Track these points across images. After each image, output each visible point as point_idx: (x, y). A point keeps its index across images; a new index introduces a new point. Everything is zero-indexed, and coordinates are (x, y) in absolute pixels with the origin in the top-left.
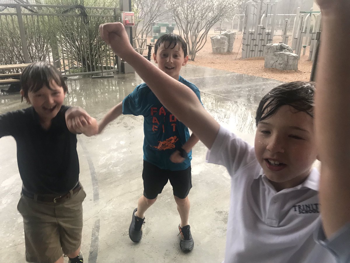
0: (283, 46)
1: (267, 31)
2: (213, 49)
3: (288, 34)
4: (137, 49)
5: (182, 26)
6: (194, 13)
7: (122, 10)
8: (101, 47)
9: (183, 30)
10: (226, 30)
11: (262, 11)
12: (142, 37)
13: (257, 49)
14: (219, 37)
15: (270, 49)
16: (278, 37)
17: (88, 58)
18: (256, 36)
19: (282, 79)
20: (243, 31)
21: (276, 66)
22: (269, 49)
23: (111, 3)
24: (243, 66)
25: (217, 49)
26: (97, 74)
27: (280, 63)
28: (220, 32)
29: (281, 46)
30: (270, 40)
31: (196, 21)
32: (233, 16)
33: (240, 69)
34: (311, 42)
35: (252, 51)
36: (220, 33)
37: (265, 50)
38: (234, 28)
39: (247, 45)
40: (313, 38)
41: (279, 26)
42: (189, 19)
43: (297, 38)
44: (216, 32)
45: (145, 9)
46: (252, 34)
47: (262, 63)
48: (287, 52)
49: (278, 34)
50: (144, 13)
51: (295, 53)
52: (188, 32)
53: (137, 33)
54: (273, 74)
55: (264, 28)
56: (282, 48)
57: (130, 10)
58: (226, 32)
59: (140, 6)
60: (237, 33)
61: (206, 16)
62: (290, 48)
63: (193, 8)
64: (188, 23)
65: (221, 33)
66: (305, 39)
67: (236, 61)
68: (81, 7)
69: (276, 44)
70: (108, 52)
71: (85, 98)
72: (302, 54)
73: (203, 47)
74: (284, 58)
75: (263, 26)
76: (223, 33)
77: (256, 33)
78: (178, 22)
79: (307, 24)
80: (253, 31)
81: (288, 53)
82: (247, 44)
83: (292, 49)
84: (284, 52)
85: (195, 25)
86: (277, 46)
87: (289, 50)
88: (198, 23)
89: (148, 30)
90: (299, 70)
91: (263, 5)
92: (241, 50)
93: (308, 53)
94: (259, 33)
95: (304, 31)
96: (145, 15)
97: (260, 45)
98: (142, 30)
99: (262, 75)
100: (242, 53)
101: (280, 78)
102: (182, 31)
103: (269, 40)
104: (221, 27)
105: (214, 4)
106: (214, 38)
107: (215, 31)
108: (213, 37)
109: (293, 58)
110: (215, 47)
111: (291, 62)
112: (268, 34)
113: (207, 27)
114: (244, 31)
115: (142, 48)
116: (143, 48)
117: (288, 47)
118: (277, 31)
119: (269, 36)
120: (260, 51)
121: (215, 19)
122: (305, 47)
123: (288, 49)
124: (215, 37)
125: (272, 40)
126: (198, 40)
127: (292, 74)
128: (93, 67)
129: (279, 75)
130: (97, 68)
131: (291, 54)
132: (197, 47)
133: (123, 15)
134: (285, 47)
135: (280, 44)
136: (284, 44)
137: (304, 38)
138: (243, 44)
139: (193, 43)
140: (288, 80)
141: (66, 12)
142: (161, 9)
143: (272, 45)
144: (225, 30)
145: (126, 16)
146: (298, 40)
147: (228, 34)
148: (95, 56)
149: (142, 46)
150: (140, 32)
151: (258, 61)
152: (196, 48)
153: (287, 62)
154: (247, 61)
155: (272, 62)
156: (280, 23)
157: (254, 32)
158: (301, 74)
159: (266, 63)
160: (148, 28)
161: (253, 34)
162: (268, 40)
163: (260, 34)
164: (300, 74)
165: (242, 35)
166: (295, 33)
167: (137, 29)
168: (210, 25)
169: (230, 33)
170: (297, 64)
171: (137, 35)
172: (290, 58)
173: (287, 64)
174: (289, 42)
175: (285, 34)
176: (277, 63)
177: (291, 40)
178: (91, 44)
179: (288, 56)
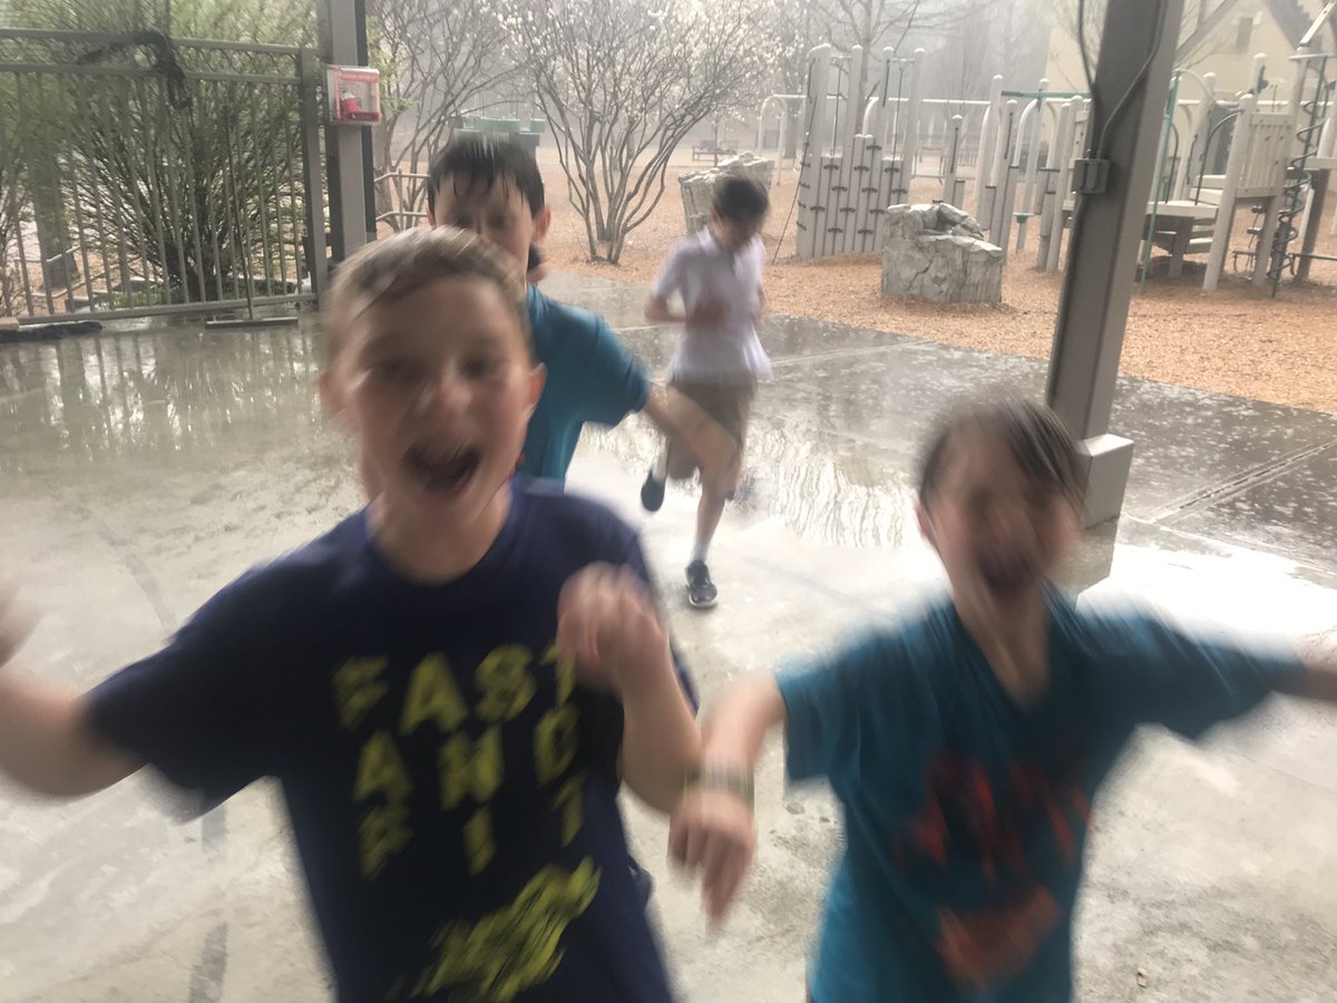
0: (945, 212)
1: (888, 158)
2: (690, 221)
3: (961, 171)
4: (393, 216)
5: (569, 135)
6: (617, 84)
7: (328, 58)
8: (243, 205)
9: (575, 147)
10: (735, 153)
11: (869, 86)
12: (414, 169)
13: (851, 224)
14: (710, 178)
15: (900, 225)
16: (927, 182)
17: (189, 246)
18: (846, 177)
19: (948, 335)
20: (799, 156)
21: (922, 286)
22: (897, 223)
23: (284, 30)
24: (802, 287)
26: (228, 312)
27: (936, 277)
28: (712, 157)
29: (940, 214)
30: (901, 192)
31: (623, 115)
32: (763, 96)
33: (792, 300)
34: (1043, 201)
35: (835, 230)
36: (713, 164)
37: (883, 229)
38: (765, 146)
39: (817, 209)
40: (1050, 189)
41: (929, 143)
42: (598, 107)
43: (994, 187)
44: (698, 160)
45: (424, 62)
46: (832, 167)
47: (872, 277)
48: (962, 235)
49: (926, 169)
50: (418, 75)
51: (990, 242)
52: (594, 155)
53: (395, 151)
54: (914, 318)
55: (875, 148)
56: (942, 221)
57: (363, 62)
58: (736, 158)
59: (403, 50)
60: (776, 165)
61: (662, 96)
62: (973, 220)
63: (612, 63)
64: (593, 119)
65: (716, 161)
66: (1024, 193)
67: (774, 268)
68: (160, 43)
69: (925, 207)
70: (274, 226)
71: (180, 410)
72: (1012, 246)
73: (650, 210)
74: (953, 260)
75: (874, 140)
76: (726, 161)
77: (847, 163)
78: (556, 117)
79: (1026, 138)
80: (838, 155)
81: (966, 240)
82: (813, 204)
83: (978, 225)
84: (950, 237)
85: (619, 130)
86: (924, 215)
87: (971, 231)
88: (632, 123)
89: (436, 142)
90: (1007, 302)
91: (872, 63)
92: (793, 229)
93: (1033, 244)
94: (857, 163)
95: (1016, 163)
96: (425, 84)
97: (862, 210)
98: (413, 143)
99: (875, 323)
100: (799, 238)
101: (938, 331)
102: (571, 150)
103: (894, 192)
104: (719, 140)
105: (691, 52)
106: (691, 180)
107: (696, 157)
108: (688, 178)
109: (982, 259)
110: (696, 213)
111: (976, 274)
112: (892, 169)
113: (666, 137)
114: (804, 157)
115: (412, 210)
116: (419, 210)
117: (964, 218)
118: (921, 161)
119: (897, 176)
120: (864, 232)
121: (696, 109)
122: (1022, 220)
123: (964, 226)
124: (697, 177)
125: (905, 192)
126: (630, 187)
127: (983, 319)
128: (211, 283)
129: (936, 320)
130: (229, 287)
131: (978, 242)
132: (627, 215)
133: (333, 78)
134: (957, 218)
135: (937, 207)
136: (950, 206)
137: (1020, 189)
138: (800, 204)
139: (611, 198)
140: (967, 340)
141: (93, 57)
142: (486, 64)
143: (909, 208)
144: (731, 152)
145: (345, 84)
146: (1000, 195)
147: (745, 165)
148: (221, 239)
149: (412, 202)
150: (406, 149)
151: (857, 268)
152: (625, 218)
153: (962, 275)
154: (815, 270)
155: (908, 273)
156: (931, 132)
157: (842, 160)
158: (1014, 318)
159: (886, 275)
160: (438, 137)
161: (837, 167)
162: (891, 191)
163: (861, 169)
164: (1011, 317)
165: (796, 174)
166: (986, 170)
167: (394, 139)
168: (675, 130)
169: (754, 162)
170: (999, 282)
171: (394, 163)
172: (974, 258)
173: (961, 283)
174: (967, 200)
175: (952, 170)
176: (927, 278)
177: (972, 191)
178: (201, 193)
179: (966, 250)
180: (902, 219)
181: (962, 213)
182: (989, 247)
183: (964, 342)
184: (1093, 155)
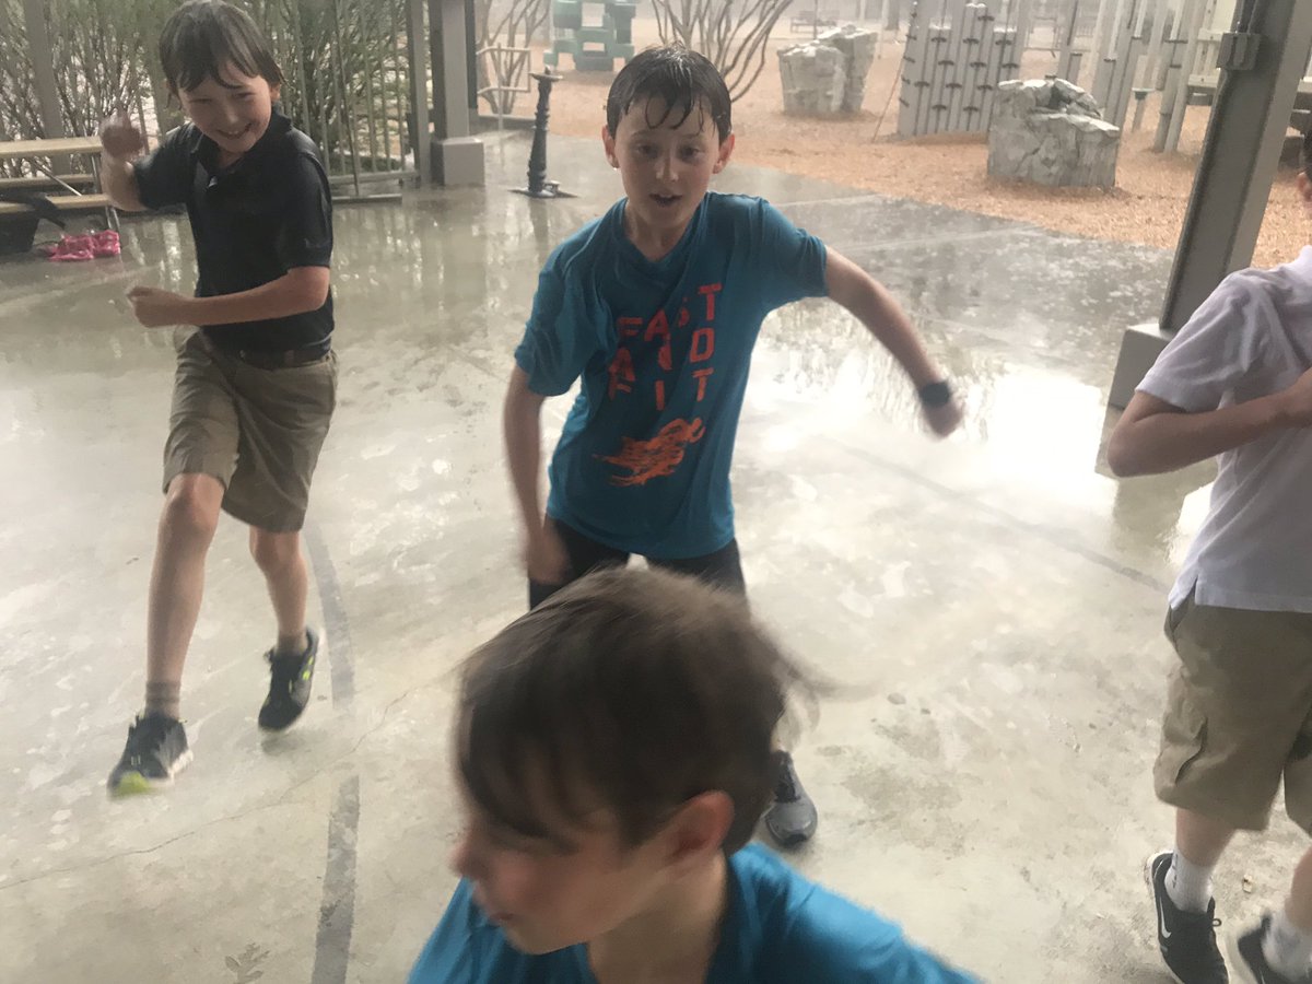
0: (1060, 88)
1: (999, 29)
2: (787, 96)
3: (1079, 43)
4: (490, 92)
5: (668, 7)
8: (349, 80)
9: (674, 20)
10: (834, 24)
12: (511, 42)
13: (956, 101)
14: (810, 51)
15: (1011, 103)
16: (1037, 55)
18: (952, 50)
19: (1056, 221)
20: (904, 28)
22: (1008, 100)
24: (904, 167)
25: (800, 97)
27: (1047, 159)
28: (811, 29)
29: (1054, 89)
30: (1012, 66)
33: (894, 180)
34: (1166, 74)
35: (940, 107)
36: (811, 36)
37: (991, 107)
38: (868, 17)
39: (921, 84)
40: (1174, 63)
41: (1042, 9)
43: (1114, 61)
44: (797, 32)
46: (940, 39)
47: (978, 157)
48: (1076, 113)
49: (1042, 36)
51: (1105, 120)
52: (693, 26)
53: (492, 24)
54: (1021, 202)
55: (987, 18)
56: (1057, 99)
58: (837, 30)
60: (879, 38)
62: (1090, 98)
65: (815, 33)
66: (1146, 67)
67: (874, 146)
69: (1039, 83)
70: (378, 101)
72: (1128, 125)
73: (749, 86)
74: (1066, 141)
75: (987, 10)
76: (828, 33)
77: (956, 36)
79: (1152, 9)
80: (947, 27)
81: (1081, 119)
82: (918, 79)
83: (1095, 102)
84: (1064, 116)
86: (1037, 91)
87: (1087, 109)
89: (534, 13)
90: (1120, 186)
92: (895, 105)
93: (1151, 122)
94: (966, 35)
95: (1137, 34)
97: (969, 85)
98: (511, 15)
99: (980, 206)
100: (900, 116)
101: (1047, 216)
102: (669, 21)
103: (1004, 66)
104: (819, 10)
106: (790, 54)
107: (794, 28)
108: (787, 51)
109: (1098, 139)
110: (794, 87)
111: (1089, 156)
112: (1004, 42)
113: (767, 8)
114: (911, 29)
115: (508, 85)
116: (516, 85)
117: (1081, 95)
118: (1034, 31)
119: (1008, 49)
120: (971, 109)
122: (1141, 96)
123: (1080, 104)
124: (797, 50)
125: (1016, 66)
127: (1094, 205)
129: (1044, 205)
130: (335, 162)
131: (1094, 122)
134: (1072, 95)
135: (1051, 83)
136: (1066, 82)
137: (1142, 63)
138: (904, 80)
140: (1078, 226)
143: (1022, 84)
144: (831, 23)
146: (1120, 66)
147: (848, 37)
148: (328, 115)
149: (509, 77)
150: (503, 22)
151: (961, 147)
153: (1074, 156)
154: (917, 149)
155: (1015, 153)
157: (950, 32)
158: (1127, 204)
159: (993, 158)
160: (536, 9)
161: (944, 40)
162: (1001, 66)
163: (971, 41)
164: (1123, 202)
165: (899, 48)
166: (1105, 40)
167: (492, 10)
169: (856, 35)
170: (1114, 166)
171: (491, 36)
172: (1088, 138)
173: (1073, 164)
174: (1082, 75)
175: (1069, 42)
176: (1036, 159)
177: (1089, 65)
178: (309, 67)
179: (1080, 130)
180: (1016, 95)
181: (1078, 89)
182: (1105, 126)
183: (1074, 228)
184: (1243, 28)
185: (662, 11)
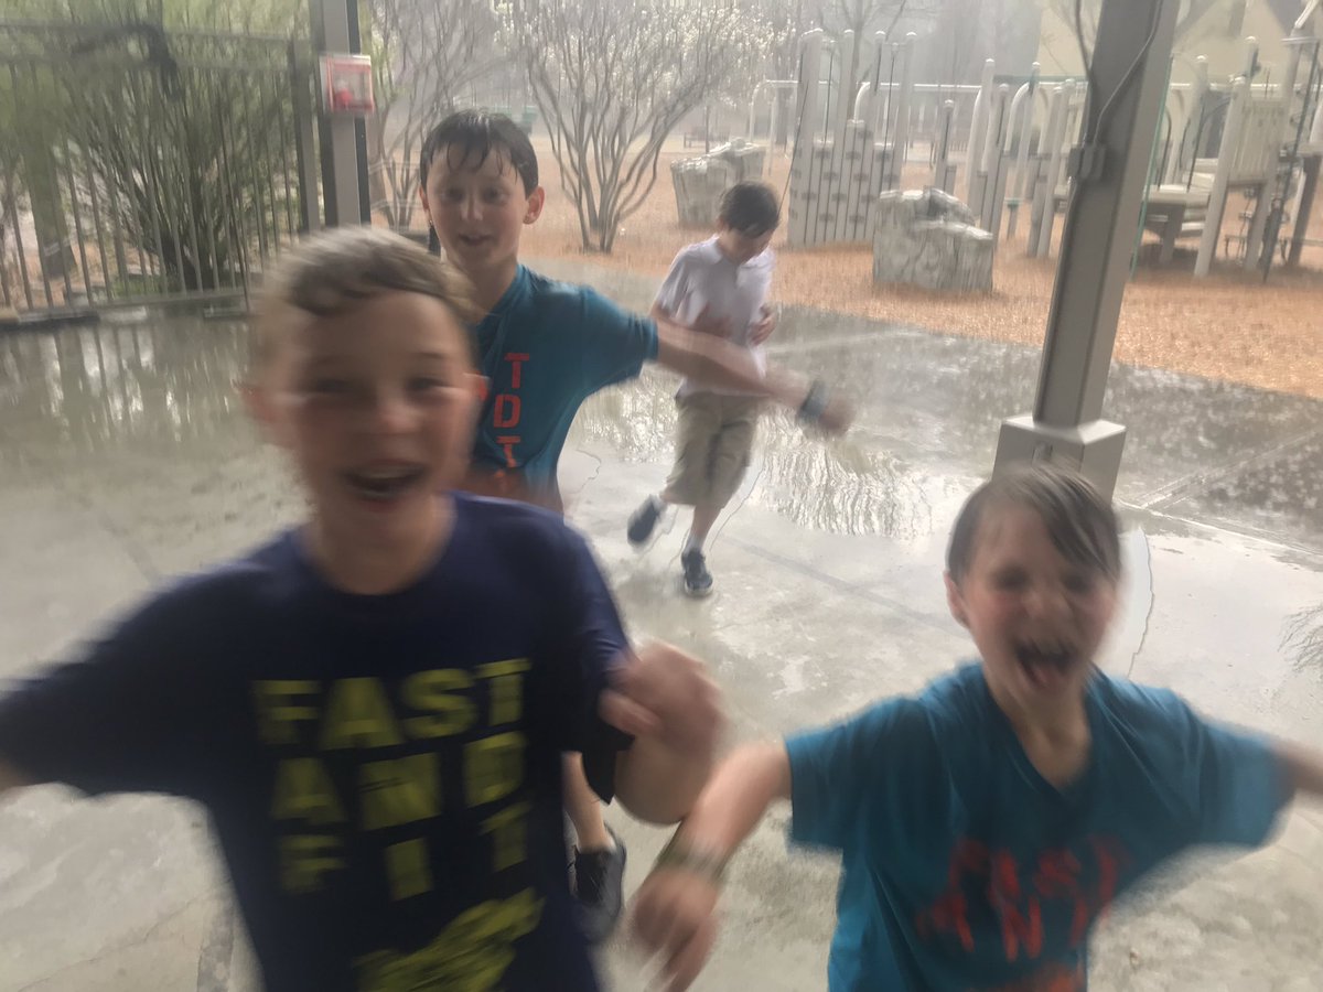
0: (937, 199)
1: (879, 144)
2: (681, 211)
3: (952, 157)
4: (386, 205)
5: (561, 123)
6: (608, 71)
7: (320, 46)
8: (238, 195)
9: (567, 135)
10: (725, 140)
11: (860, 73)
12: (407, 158)
13: (843, 211)
14: (702, 165)
15: (892, 213)
16: (918, 168)
17: (185, 239)
18: (837, 163)
19: (939, 322)
20: (791, 143)
21: (913, 273)
22: (889, 210)
23: (276, 19)
24: (794, 274)
25: (694, 210)
26: (225, 303)
27: (928, 264)
28: (703, 144)
29: (931, 200)
30: (892, 180)
31: (615, 104)
32: (754, 82)
33: (785, 286)
34: (1034, 186)
35: (827, 218)
36: (704, 150)
37: (874, 215)
38: (757, 133)
39: (808, 197)
40: (1041, 176)
41: (920, 129)
42: (589, 94)
43: (986, 174)
44: (689, 147)
45: (417, 50)
46: (823, 154)
47: (863, 265)
48: (953, 221)
49: (918, 154)
50: (411, 65)
51: (982, 229)
52: (586, 144)
53: (387, 141)
54: (906, 304)
55: (866, 135)
57: (355, 49)
58: (728, 145)
59: (394, 38)
60: (768, 151)
61: (654, 83)
62: (964, 207)
63: (604, 51)
64: (584, 108)
65: (707, 148)
66: (1015, 180)
68: (153, 34)
69: (917, 194)
70: (269, 216)
71: (179, 399)
72: (1003, 232)
73: (643, 199)
74: (945, 248)
75: (866, 126)
76: (718, 149)
77: (838, 151)
78: (548, 104)
79: (1018, 123)
80: (829, 142)
81: (957, 227)
82: (805, 191)
83: (970, 211)
84: (942, 224)
85: (611, 118)
86: (915, 203)
87: (963, 218)
88: (623, 112)
90: (998, 289)
91: (862, 48)
93: (1024, 230)
94: (848, 150)
95: (1007, 148)
96: (416, 74)
97: (853, 197)
98: (406, 133)
99: (867, 309)
100: (790, 226)
101: (930, 317)
102: (563, 138)
103: (885, 178)
104: (710, 127)
105: (682, 38)
106: (682, 167)
107: (688, 143)
108: (680, 165)
109: (974, 246)
110: (688, 200)
111: (968, 261)
112: (884, 156)
113: (658, 126)
114: (796, 144)
115: (405, 201)
117: (955, 204)
118: (912, 146)
119: (888, 164)
120: (856, 219)
121: (688, 97)
122: (1013, 207)
123: (955, 213)
124: (689, 164)
125: (896, 178)
126: (623, 174)
127: (975, 306)
128: (207, 273)
129: (928, 307)
130: (225, 278)
131: (969, 229)
132: (620, 201)
133: (325, 69)
134: (948, 205)
135: (928, 194)
136: (942, 193)
137: (1011, 176)
138: (791, 192)
139: (604, 187)
140: (959, 326)
141: (85, 48)
142: (477, 52)
143: (901, 195)
144: (723, 139)
145: (342, 72)
146: (991, 183)
147: (738, 152)
148: (217, 229)
149: (406, 193)
150: (399, 138)
151: (848, 255)
152: (618, 205)
153: (953, 262)
154: (807, 257)
155: (899, 260)
156: (921, 117)
157: (833, 147)
158: (1005, 305)
159: (878, 263)
161: (828, 155)
162: (883, 178)
163: (853, 156)
164: (1001, 304)
165: (788, 159)
166: (977, 156)
168: (666, 119)
169: (745, 150)
170: (991, 269)
171: (387, 151)
172: (965, 246)
173: (953, 269)
174: (957, 187)
175: (944, 156)
176: (919, 267)
177: (963, 178)
178: (196, 184)
179: (958, 238)
180: (895, 206)
181: (954, 199)
182: (978, 232)
183: (956, 329)
184: (1089, 141)
185: (554, 129)
